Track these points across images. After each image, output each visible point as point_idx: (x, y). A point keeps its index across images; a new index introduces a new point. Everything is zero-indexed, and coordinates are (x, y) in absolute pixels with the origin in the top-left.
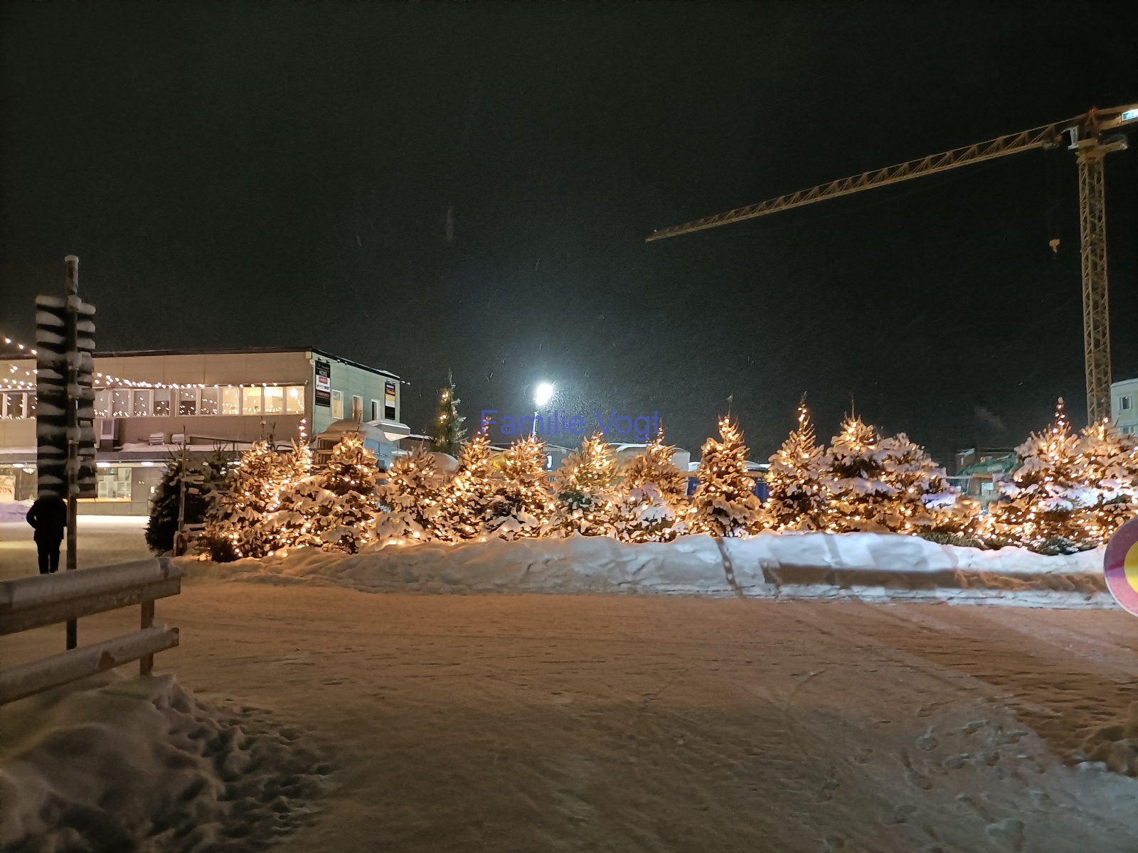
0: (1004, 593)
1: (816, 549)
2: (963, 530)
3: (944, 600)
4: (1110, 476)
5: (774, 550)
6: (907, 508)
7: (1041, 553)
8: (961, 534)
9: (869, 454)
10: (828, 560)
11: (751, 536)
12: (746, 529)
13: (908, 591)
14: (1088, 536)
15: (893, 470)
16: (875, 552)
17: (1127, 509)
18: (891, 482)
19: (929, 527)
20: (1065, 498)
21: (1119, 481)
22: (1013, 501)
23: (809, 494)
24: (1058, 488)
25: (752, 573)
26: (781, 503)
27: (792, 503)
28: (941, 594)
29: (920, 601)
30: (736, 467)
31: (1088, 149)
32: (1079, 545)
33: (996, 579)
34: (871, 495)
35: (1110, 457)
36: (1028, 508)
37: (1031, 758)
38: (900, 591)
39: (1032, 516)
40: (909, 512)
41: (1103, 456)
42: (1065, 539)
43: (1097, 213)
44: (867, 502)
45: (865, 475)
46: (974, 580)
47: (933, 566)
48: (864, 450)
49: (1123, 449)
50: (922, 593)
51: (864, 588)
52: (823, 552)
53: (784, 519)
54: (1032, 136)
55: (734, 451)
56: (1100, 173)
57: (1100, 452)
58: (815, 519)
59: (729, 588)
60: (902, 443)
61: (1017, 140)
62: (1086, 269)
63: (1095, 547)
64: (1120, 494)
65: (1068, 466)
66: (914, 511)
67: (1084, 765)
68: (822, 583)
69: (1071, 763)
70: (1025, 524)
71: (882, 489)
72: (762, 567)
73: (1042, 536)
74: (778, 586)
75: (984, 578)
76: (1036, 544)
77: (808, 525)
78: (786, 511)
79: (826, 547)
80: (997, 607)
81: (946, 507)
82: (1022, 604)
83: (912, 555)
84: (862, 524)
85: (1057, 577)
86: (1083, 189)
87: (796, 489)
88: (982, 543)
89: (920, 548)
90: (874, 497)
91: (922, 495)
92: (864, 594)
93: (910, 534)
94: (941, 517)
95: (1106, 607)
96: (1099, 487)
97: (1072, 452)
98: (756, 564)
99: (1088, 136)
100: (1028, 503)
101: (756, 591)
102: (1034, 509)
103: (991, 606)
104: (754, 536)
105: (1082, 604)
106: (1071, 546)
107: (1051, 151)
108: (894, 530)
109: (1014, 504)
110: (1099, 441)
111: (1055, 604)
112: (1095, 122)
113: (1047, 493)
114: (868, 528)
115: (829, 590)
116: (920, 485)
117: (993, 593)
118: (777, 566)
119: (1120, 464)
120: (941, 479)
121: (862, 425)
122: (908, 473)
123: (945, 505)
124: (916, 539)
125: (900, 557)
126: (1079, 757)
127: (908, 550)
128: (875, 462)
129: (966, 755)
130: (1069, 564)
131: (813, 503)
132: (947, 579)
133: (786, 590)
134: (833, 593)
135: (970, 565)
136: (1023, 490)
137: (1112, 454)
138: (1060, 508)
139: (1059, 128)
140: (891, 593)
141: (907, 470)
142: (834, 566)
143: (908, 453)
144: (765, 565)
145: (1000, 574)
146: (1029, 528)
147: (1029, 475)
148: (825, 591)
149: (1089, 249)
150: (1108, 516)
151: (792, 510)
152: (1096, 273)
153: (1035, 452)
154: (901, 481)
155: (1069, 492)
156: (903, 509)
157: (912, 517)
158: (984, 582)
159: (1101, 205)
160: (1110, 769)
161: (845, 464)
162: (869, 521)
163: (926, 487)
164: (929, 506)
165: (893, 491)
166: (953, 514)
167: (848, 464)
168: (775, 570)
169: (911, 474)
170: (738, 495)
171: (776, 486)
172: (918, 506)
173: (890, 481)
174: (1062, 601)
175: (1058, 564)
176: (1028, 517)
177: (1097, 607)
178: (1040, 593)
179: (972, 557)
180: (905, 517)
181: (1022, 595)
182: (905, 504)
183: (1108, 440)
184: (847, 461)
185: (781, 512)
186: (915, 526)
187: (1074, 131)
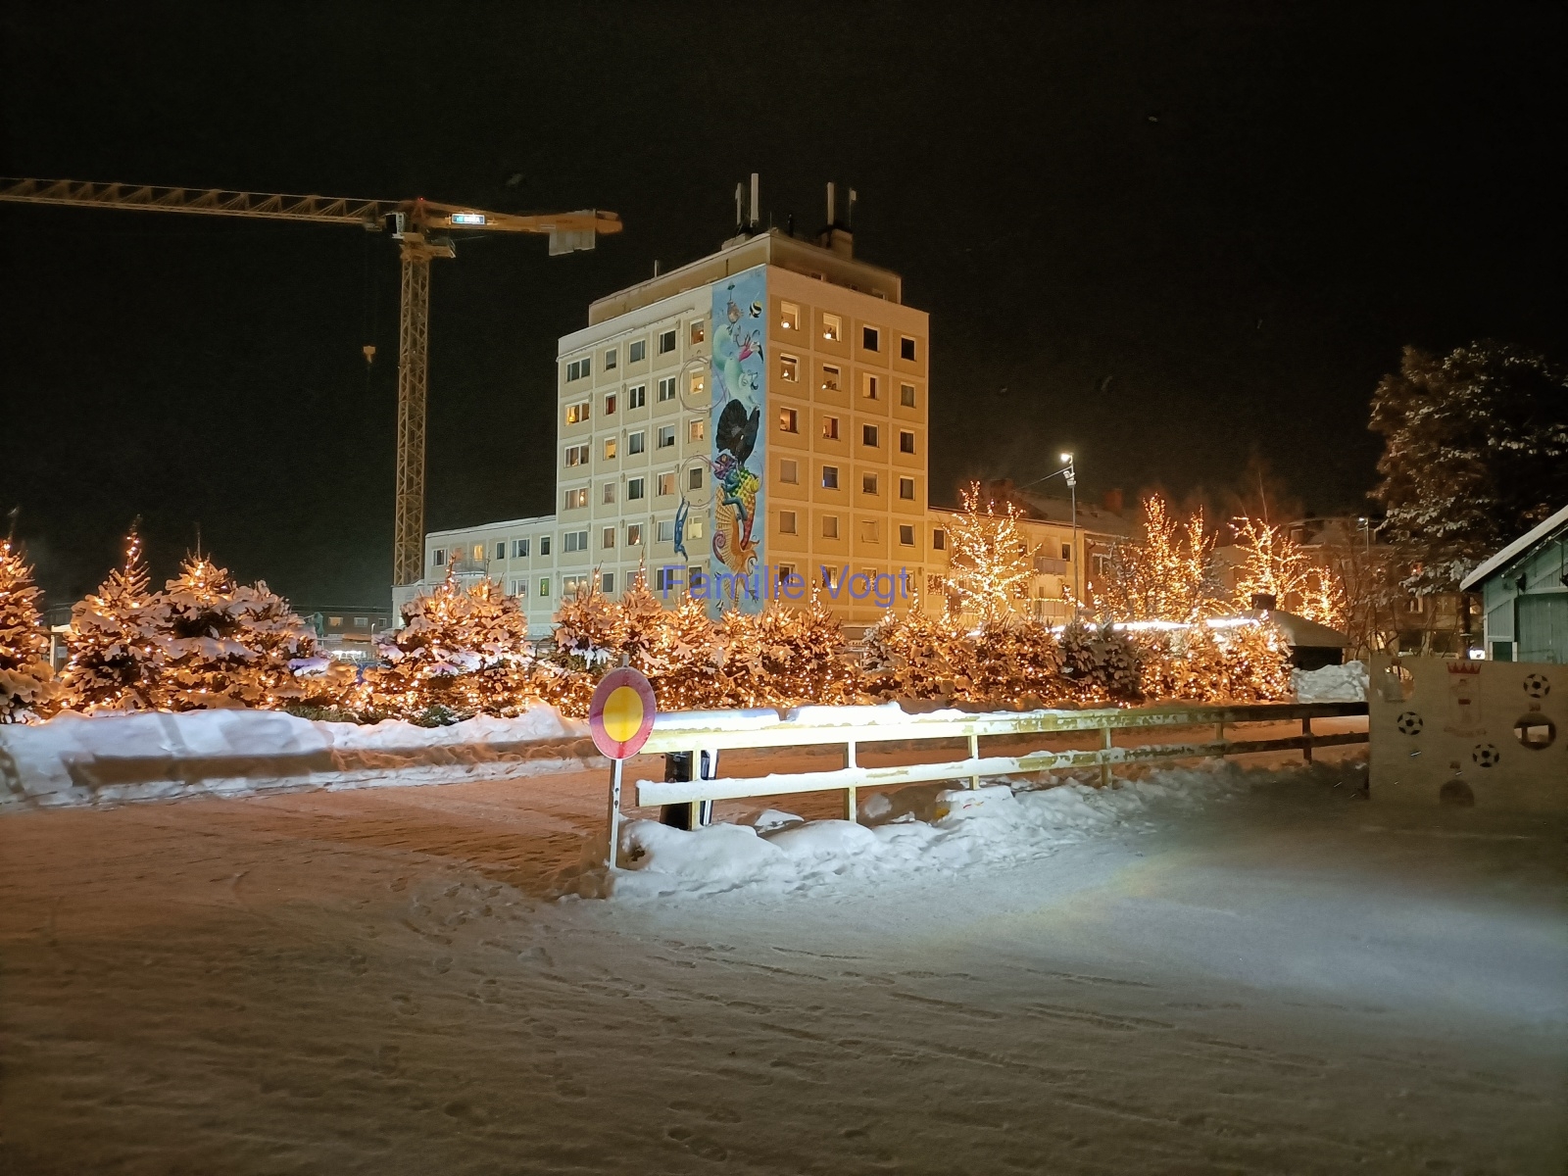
0: (387, 773)
1: (150, 734)
2: (338, 703)
3: (321, 786)
4: (492, 639)
5: (82, 739)
6: (269, 676)
7: (421, 726)
8: (334, 707)
9: (223, 605)
10: (166, 747)
11: (43, 722)
12: (34, 711)
13: (275, 779)
14: (469, 704)
15: (251, 628)
16: (229, 733)
17: (506, 675)
18: (248, 644)
19: (298, 699)
20: (451, 663)
21: (500, 644)
22: (395, 666)
23: (139, 658)
24: (444, 652)
25: (49, 775)
26: (91, 672)
27: (110, 671)
28: (316, 779)
29: (293, 790)
30: (20, 617)
31: (414, 245)
32: (460, 714)
33: (376, 758)
34: (223, 660)
35: (493, 619)
36: (412, 675)
37: (516, 904)
38: (264, 780)
39: (415, 684)
40: (271, 682)
41: (487, 617)
42: (448, 709)
43: (419, 326)
44: (219, 669)
45: (215, 633)
46: (353, 760)
47: (305, 747)
48: (215, 600)
49: (505, 611)
50: (294, 781)
51: (219, 780)
52: (160, 739)
53: (94, 695)
54: (351, 207)
55: (19, 594)
56: (425, 279)
57: (484, 613)
58: (143, 693)
59: (14, 798)
60: (261, 594)
61: (333, 205)
62: (404, 390)
63: (473, 716)
64: (501, 658)
65: (456, 627)
66: (279, 680)
67: (563, 898)
68: (161, 780)
69: (553, 900)
70: (407, 693)
71: (238, 652)
72: (65, 763)
73: (424, 705)
74: (93, 790)
75: (363, 758)
76: (417, 715)
77: (135, 702)
78: (101, 682)
79: (163, 731)
80: (383, 788)
81: (317, 675)
82: (407, 783)
83: (278, 735)
84: (209, 699)
85: (439, 749)
86: (406, 292)
87: (119, 652)
88: (357, 717)
89: (288, 726)
90: (228, 662)
91: (289, 660)
92: (220, 788)
93: (272, 709)
94: (311, 687)
95: (486, 777)
96: (480, 651)
97: (461, 612)
98: (56, 760)
99: (415, 229)
100: (412, 669)
101: (61, 799)
102: (419, 675)
103: (375, 788)
104: (49, 721)
105: (464, 777)
106: (451, 716)
107: (372, 234)
108: (250, 705)
109: (396, 670)
110: (483, 601)
111: (439, 780)
112: (424, 215)
113: (433, 658)
114: (217, 703)
115: (171, 788)
116: (287, 647)
117: (374, 773)
118: (91, 759)
119: (501, 627)
120: (311, 641)
121: (211, 566)
122: (270, 632)
123: (315, 673)
124: (280, 715)
125: (264, 738)
126: (556, 895)
127: (273, 729)
128: (230, 617)
129: (461, 912)
130: (450, 735)
131: (143, 670)
132: (322, 761)
133: (107, 793)
134: (177, 790)
135: (346, 743)
136: (408, 653)
137: (495, 615)
138: (445, 673)
139: (384, 208)
140: (255, 783)
141: (270, 628)
142: (175, 754)
143: (270, 605)
144: (71, 760)
145: (377, 750)
146: (411, 697)
147: (415, 636)
148: (165, 790)
149: (408, 366)
150: (487, 682)
151: (111, 682)
152: (414, 398)
153: (421, 611)
154: (261, 642)
155: (455, 657)
156: (263, 678)
157: (274, 687)
158: (364, 762)
159: (424, 318)
160: (583, 897)
161: (188, 617)
162: (218, 695)
163: (293, 649)
164: (298, 673)
165: (251, 654)
166: (327, 682)
167: (193, 618)
168: (87, 766)
169: (274, 634)
170: (22, 660)
171: (85, 648)
172: (283, 673)
173: (246, 641)
174: (445, 776)
175: (438, 736)
176: (412, 685)
177: (479, 779)
178: (422, 769)
179: (348, 734)
180: (266, 688)
181: (405, 772)
182: (266, 671)
183: (491, 601)
184: (193, 615)
185: (92, 684)
186: (280, 698)
187: (400, 218)
